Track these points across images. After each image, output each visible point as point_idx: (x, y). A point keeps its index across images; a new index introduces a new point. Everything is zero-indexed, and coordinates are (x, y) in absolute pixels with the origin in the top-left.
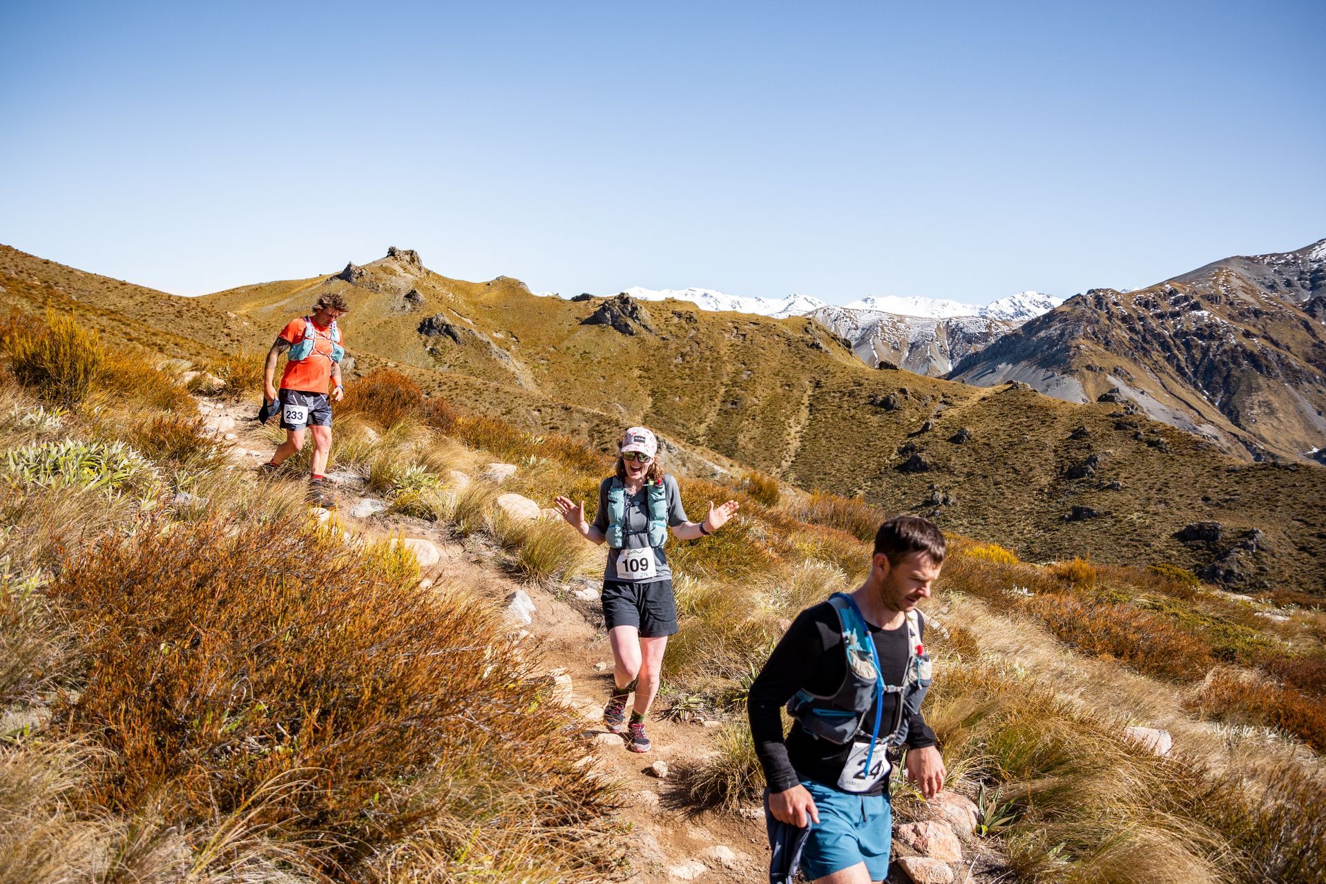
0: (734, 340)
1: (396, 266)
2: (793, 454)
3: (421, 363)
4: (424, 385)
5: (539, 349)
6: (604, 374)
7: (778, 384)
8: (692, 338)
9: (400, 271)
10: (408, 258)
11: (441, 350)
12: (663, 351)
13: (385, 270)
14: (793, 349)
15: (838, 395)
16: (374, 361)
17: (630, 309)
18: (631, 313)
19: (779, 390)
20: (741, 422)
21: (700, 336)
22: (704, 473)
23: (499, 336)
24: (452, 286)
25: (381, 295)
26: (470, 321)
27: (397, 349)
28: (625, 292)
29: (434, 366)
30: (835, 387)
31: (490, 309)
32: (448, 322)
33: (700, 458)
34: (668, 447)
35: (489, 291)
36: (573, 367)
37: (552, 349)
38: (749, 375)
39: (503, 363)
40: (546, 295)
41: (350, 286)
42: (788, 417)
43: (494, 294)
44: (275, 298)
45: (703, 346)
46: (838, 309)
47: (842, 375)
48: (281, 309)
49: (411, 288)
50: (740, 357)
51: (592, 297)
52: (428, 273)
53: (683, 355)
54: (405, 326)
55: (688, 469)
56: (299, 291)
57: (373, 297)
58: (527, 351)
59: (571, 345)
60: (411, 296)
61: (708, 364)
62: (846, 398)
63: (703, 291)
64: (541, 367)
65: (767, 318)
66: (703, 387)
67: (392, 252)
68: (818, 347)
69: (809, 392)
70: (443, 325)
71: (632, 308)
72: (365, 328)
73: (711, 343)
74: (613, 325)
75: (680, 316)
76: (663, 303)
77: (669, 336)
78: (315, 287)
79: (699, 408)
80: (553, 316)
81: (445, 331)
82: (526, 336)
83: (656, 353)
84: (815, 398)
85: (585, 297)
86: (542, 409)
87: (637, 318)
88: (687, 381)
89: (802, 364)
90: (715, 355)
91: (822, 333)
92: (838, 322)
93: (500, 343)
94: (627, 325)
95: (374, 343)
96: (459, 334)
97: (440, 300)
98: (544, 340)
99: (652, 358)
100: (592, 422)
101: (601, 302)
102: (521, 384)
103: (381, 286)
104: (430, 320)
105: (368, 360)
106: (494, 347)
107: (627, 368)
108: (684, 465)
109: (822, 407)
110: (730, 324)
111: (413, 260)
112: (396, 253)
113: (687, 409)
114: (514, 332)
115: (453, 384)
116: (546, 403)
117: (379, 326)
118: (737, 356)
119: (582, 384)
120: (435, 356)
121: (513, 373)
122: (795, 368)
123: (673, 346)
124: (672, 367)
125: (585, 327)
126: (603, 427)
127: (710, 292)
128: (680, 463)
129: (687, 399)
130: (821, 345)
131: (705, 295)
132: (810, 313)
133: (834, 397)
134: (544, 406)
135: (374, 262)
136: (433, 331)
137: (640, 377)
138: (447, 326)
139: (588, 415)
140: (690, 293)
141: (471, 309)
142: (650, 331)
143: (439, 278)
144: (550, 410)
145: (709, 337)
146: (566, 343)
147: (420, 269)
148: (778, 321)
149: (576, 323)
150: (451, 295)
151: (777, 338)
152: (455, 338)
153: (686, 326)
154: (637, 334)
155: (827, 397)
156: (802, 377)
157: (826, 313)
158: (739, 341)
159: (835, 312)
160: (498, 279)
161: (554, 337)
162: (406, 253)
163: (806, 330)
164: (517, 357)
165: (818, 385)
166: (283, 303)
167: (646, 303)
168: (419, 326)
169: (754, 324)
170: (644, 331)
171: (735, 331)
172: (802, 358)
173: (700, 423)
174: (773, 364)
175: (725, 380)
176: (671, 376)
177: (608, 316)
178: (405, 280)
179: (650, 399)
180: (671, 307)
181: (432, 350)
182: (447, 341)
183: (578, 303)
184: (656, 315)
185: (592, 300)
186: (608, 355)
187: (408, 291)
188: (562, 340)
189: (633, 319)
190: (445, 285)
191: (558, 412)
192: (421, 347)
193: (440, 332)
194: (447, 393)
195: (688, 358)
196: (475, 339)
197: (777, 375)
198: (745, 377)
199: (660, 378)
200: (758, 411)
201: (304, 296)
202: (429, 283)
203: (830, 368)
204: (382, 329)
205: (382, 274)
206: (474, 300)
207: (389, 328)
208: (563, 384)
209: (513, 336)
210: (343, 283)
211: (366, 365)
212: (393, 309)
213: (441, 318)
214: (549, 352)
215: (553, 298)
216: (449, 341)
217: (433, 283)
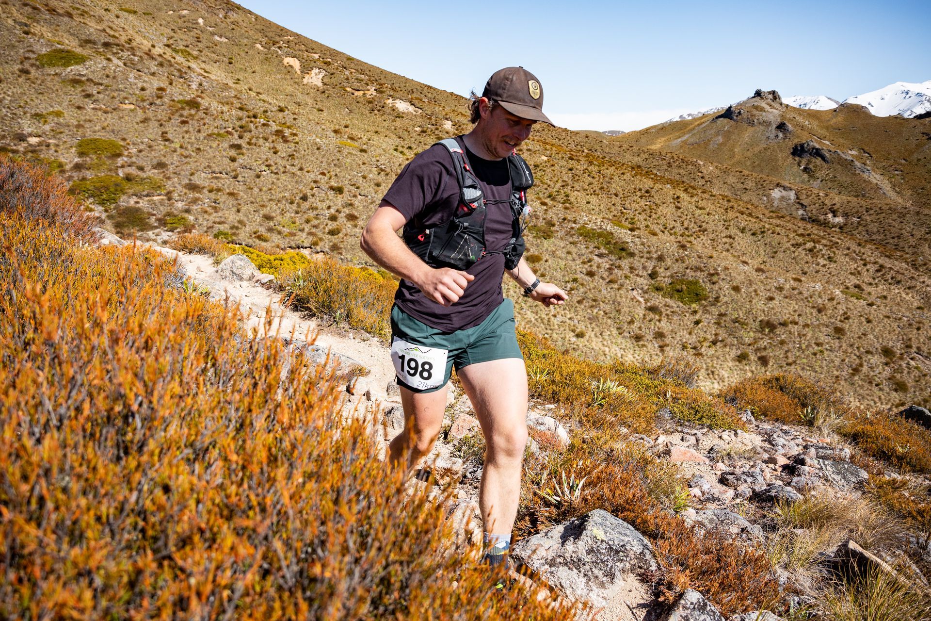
1: (763, 104)
3: (798, 179)
5: (891, 162)
9: (767, 107)
10: (771, 96)
11: (813, 168)
13: (756, 108)
23: (854, 152)
24: (805, 114)
25: (757, 128)
26: (828, 143)
27: (777, 169)
29: (809, 181)
31: (839, 131)
32: (817, 146)
35: (837, 116)
37: (903, 161)
39: (865, 176)
40: (887, 115)
41: (732, 122)
43: (840, 118)
44: (677, 134)
48: (685, 142)
49: (779, 120)
52: (787, 106)
54: (781, 151)
56: (694, 129)
57: (751, 130)
58: (881, 165)
59: (920, 157)
60: (781, 127)
64: (896, 177)
67: (758, 94)
70: (813, 148)
72: (749, 154)
78: (704, 125)
80: (899, 133)
81: (815, 153)
82: (876, 151)
93: (859, 158)
96: (827, 155)
97: (803, 128)
98: (894, 154)
102: (884, 193)
103: (756, 121)
104: (802, 146)
106: (856, 163)
111: (775, 98)
112: (762, 94)
114: (866, 149)
117: (760, 152)
120: (808, 173)
121: (877, 184)
135: (746, 101)
136: (805, 154)
138: (817, 149)
141: (824, 132)
143: (794, 109)
146: (916, 156)
147: (781, 104)
149: (924, 138)
150: (807, 122)
152: (823, 158)
160: (842, 105)
161: (903, 151)
162: (770, 93)
164: (873, 170)
166: (684, 138)
168: (792, 150)
178: (773, 115)
181: (805, 169)
182: (817, 161)
183: (921, 121)
187: (777, 123)
188: (911, 153)
190: (801, 115)
192: (796, 167)
193: (810, 154)
196: (841, 158)
201: (698, 132)
202: (790, 115)
204: (763, 154)
205: (755, 112)
206: (825, 124)
207: (768, 153)
208: (920, 191)
209: (865, 152)
210: (726, 120)
211: (804, 197)
212: (768, 138)
213: (811, 144)
214: (901, 164)
215: (896, 118)
216: (819, 161)
217: (793, 115)
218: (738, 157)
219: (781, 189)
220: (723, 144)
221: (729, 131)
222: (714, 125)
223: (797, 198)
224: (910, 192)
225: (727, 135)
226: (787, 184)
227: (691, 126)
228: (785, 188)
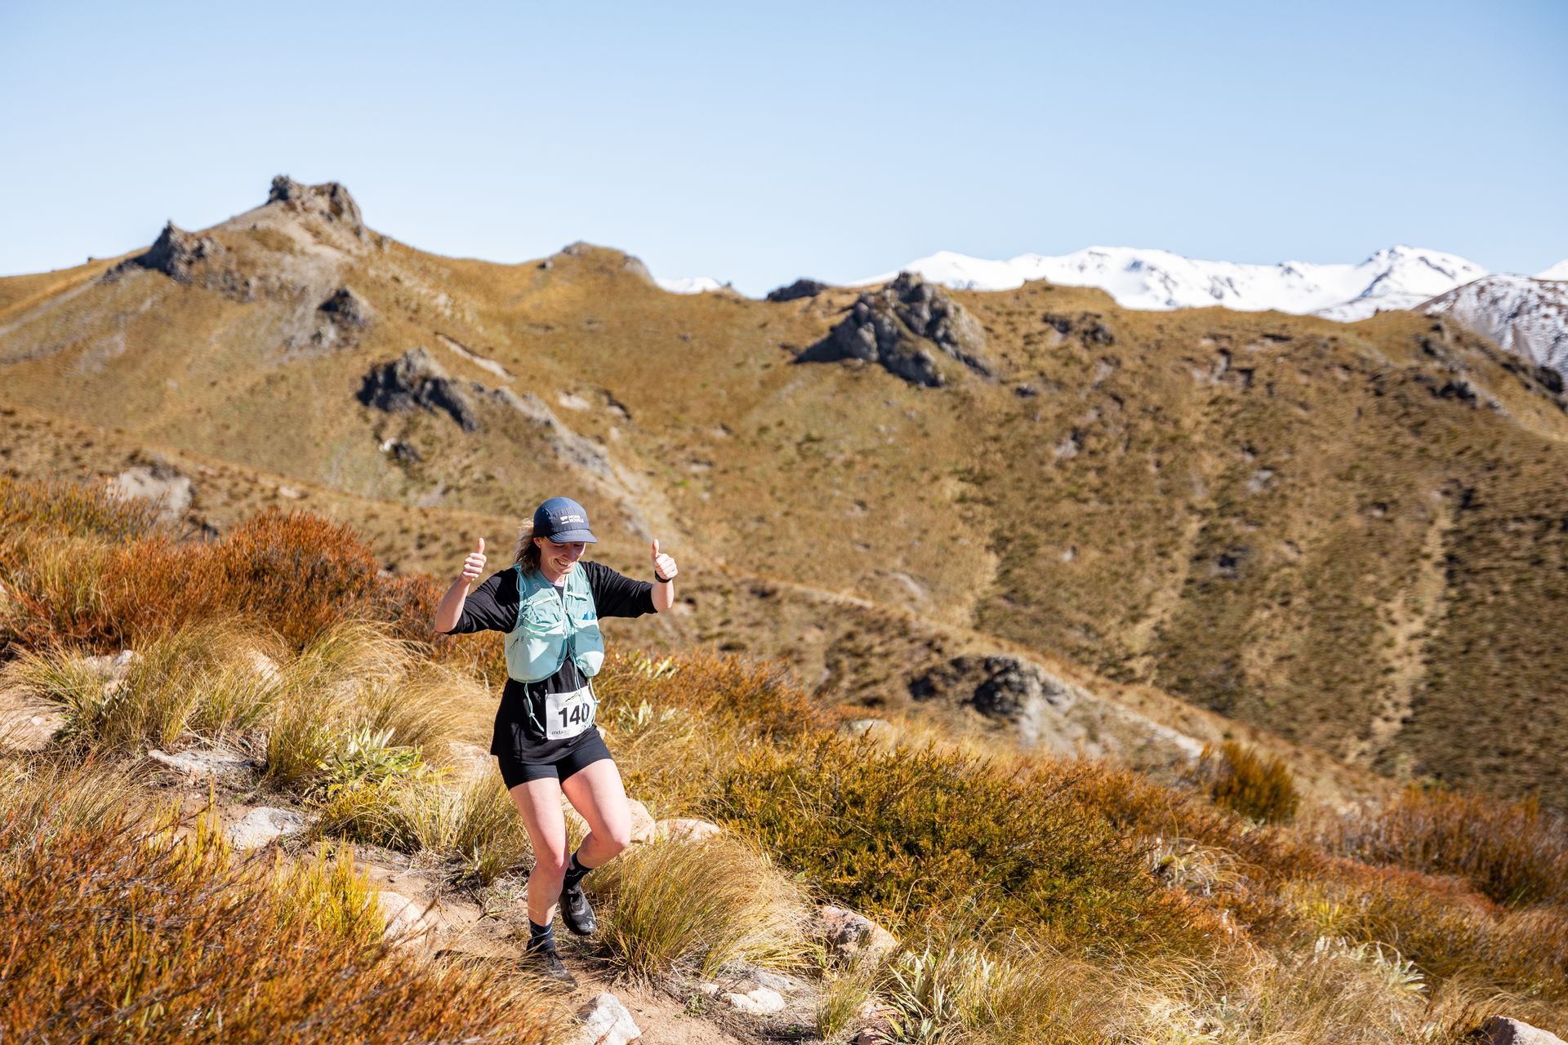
0: (1220, 387)
1: (292, 227)
2: (1406, 700)
3: (368, 486)
4: (380, 544)
5: (686, 434)
6: (862, 496)
7: (1352, 499)
8: (1100, 386)
9: (304, 239)
10: (323, 203)
11: (421, 449)
12: (1023, 426)
13: (262, 238)
14: (1390, 404)
15: (1530, 526)
16: (244, 486)
17: (926, 314)
18: (931, 327)
19: (1356, 521)
20: (1249, 613)
21: (1124, 380)
22: (1149, 758)
23: (577, 403)
24: (445, 273)
25: (255, 307)
26: (495, 367)
27: (303, 451)
28: (911, 268)
29: (404, 493)
30: (1521, 505)
31: (548, 333)
32: (438, 371)
33: (1135, 717)
34: (1047, 691)
35: (546, 283)
36: (779, 480)
37: (720, 434)
38: (1266, 483)
40: (696, 289)
41: (171, 285)
42: (1384, 596)
43: (560, 294)
45: (1132, 406)
46: (1521, 283)
47: (1539, 469)
49: (335, 284)
50: (1240, 434)
51: (823, 287)
52: (379, 241)
53: (1078, 436)
54: (323, 388)
55: (1106, 749)
56: (35, 306)
57: (234, 312)
58: (654, 442)
59: (769, 420)
60: (336, 306)
61: (1150, 456)
62: (1553, 536)
63: (1128, 254)
64: (692, 483)
65: (1311, 320)
66: (1138, 519)
67: (281, 191)
68: (1463, 394)
69: (1445, 523)
70: (425, 379)
71: (933, 312)
73: (1155, 399)
74: (882, 361)
75: (1065, 327)
76: (1017, 294)
77: (1037, 385)
78: (75, 292)
79: (1129, 577)
80: (720, 345)
81: (431, 396)
82: (648, 401)
83: (1004, 432)
84: (1459, 537)
85: (805, 289)
86: (699, 597)
87: (947, 338)
88: (1093, 505)
89: (1417, 443)
90: (1169, 429)
91: (1474, 353)
92: (1519, 321)
93: (580, 423)
94: (920, 360)
95: (242, 437)
96: (469, 402)
97: (415, 315)
98: (698, 409)
99: (993, 447)
100: (834, 626)
101: (848, 300)
102: (638, 533)
103: (254, 282)
104: (390, 369)
105: (225, 483)
106: (564, 434)
107: (926, 477)
108: (1093, 738)
109: (1483, 563)
110: (1206, 343)
111: (337, 210)
112: (293, 193)
113: (1095, 583)
114: (618, 391)
115: (455, 539)
116: (708, 581)
117: (252, 391)
118: (1230, 432)
119: (805, 523)
120: (404, 465)
121: (618, 504)
122: (1397, 455)
123: (1050, 411)
124: (1049, 469)
125: (807, 371)
126: (865, 640)
127: (1147, 256)
128: (1080, 731)
129: (1093, 554)
130: (1473, 387)
131: (1136, 265)
132: (1438, 300)
133: (1518, 534)
134: (703, 589)
135: (234, 220)
136: (397, 399)
137: (962, 499)
138: (437, 383)
139: (823, 610)
140: (1091, 263)
141: (499, 336)
142: (985, 372)
143: (410, 255)
144: (719, 600)
145: (1149, 382)
146: (756, 417)
147: (357, 232)
148: (1345, 327)
149: (784, 360)
150: (442, 299)
151: (1342, 376)
152: (457, 414)
153: (1085, 356)
154: (950, 381)
155: (1498, 535)
156: (1421, 480)
157: (1487, 297)
158: (1234, 388)
159: (1513, 293)
160: (567, 251)
161: (724, 400)
162: (320, 191)
163: (1428, 349)
164: (626, 461)
165: (1468, 501)
167: (970, 296)
168: (360, 386)
169: (1276, 338)
170: (968, 374)
171: (1222, 361)
172: (1417, 429)
173: (1135, 620)
174: (1335, 448)
175: (1199, 497)
176: (1047, 492)
177: (868, 335)
178: (317, 263)
179: (993, 560)
180: (1040, 306)
181: (396, 448)
182: (436, 423)
183: (784, 307)
184: (999, 328)
185: (823, 297)
186: (872, 443)
187: (328, 293)
188: (745, 406)
189: (937, 341)
190: (425, 272)
191: (743, 605)
192: (368, 442)
193: (417, 399)
194: (441, 563)
195: (1092, 443)
196: (511, 414)
197: (1347, 477)
198: (1254, 487)
199: (1016, 500)
200: (1297, 582)
201: (47, 317)
202: (382, 270)
203: (1503, 450)
204: (260, 399)
205: (255, 251)
206: (507, 309)
207: (279, 395)
208: (752, 526)
209: (613, 402)
210: (153, 277)
211: (221, 497)
212: (288, 343)
213: (419, 363)
214: (712, 443)
215: (718, 296)
216: (441, 422)
217: (394, 269)
218: (173, 409)
219: (143, 473)
220: (128, 362)
221: (155, 317)
222: (107, 296)
223: (194, 505)
224: (724, 529)
225: (149, 329)
226: (170, 457)
227: (31, 298)
228: (156, 470)
